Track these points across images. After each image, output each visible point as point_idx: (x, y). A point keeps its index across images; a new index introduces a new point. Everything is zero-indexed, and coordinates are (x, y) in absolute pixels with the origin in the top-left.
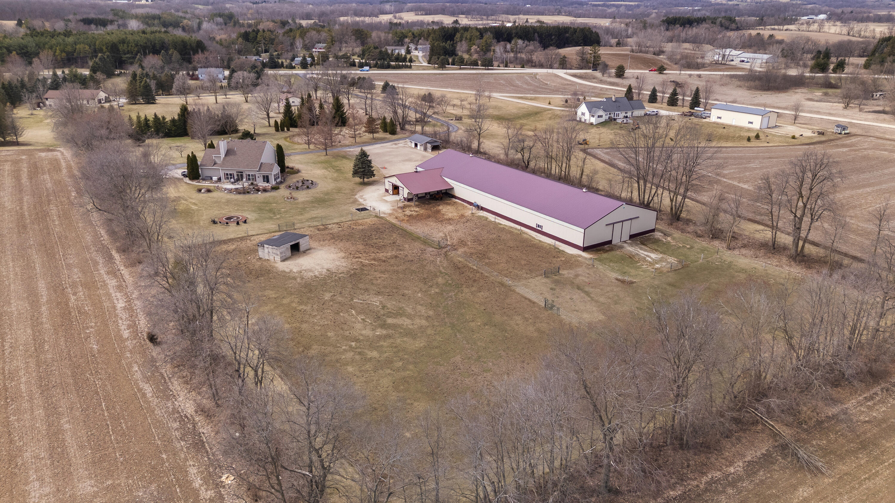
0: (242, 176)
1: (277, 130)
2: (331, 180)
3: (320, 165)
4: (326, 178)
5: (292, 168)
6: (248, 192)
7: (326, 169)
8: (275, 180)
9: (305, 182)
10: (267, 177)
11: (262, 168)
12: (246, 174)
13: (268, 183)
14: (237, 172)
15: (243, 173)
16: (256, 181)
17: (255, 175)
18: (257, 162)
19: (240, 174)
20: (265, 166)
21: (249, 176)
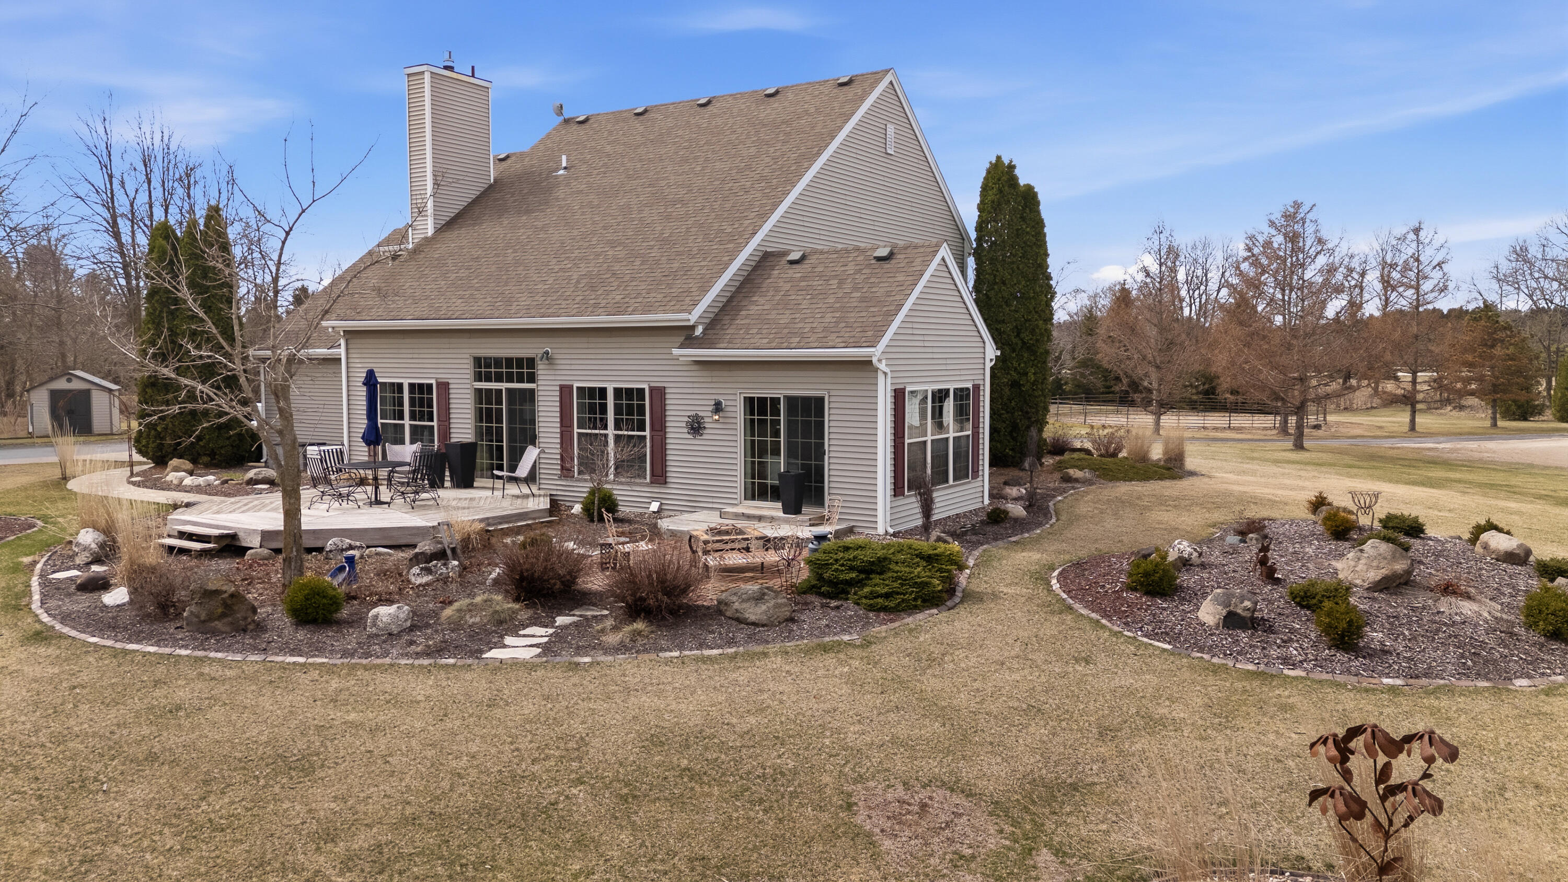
0: (523, 407)
5: (1101, 450)
6: (323, 615)
8: (909, 474)
10: (807, 416)
11: (762, 300)
12: (565, 391)
13: (798, 511)
14: (478, 361)
15: (532, 378)
16: (660, 477)
17: (659, 394)
18: (721, 243)
19: (504, 386)
20: (803, 279)
21: (592, 409)
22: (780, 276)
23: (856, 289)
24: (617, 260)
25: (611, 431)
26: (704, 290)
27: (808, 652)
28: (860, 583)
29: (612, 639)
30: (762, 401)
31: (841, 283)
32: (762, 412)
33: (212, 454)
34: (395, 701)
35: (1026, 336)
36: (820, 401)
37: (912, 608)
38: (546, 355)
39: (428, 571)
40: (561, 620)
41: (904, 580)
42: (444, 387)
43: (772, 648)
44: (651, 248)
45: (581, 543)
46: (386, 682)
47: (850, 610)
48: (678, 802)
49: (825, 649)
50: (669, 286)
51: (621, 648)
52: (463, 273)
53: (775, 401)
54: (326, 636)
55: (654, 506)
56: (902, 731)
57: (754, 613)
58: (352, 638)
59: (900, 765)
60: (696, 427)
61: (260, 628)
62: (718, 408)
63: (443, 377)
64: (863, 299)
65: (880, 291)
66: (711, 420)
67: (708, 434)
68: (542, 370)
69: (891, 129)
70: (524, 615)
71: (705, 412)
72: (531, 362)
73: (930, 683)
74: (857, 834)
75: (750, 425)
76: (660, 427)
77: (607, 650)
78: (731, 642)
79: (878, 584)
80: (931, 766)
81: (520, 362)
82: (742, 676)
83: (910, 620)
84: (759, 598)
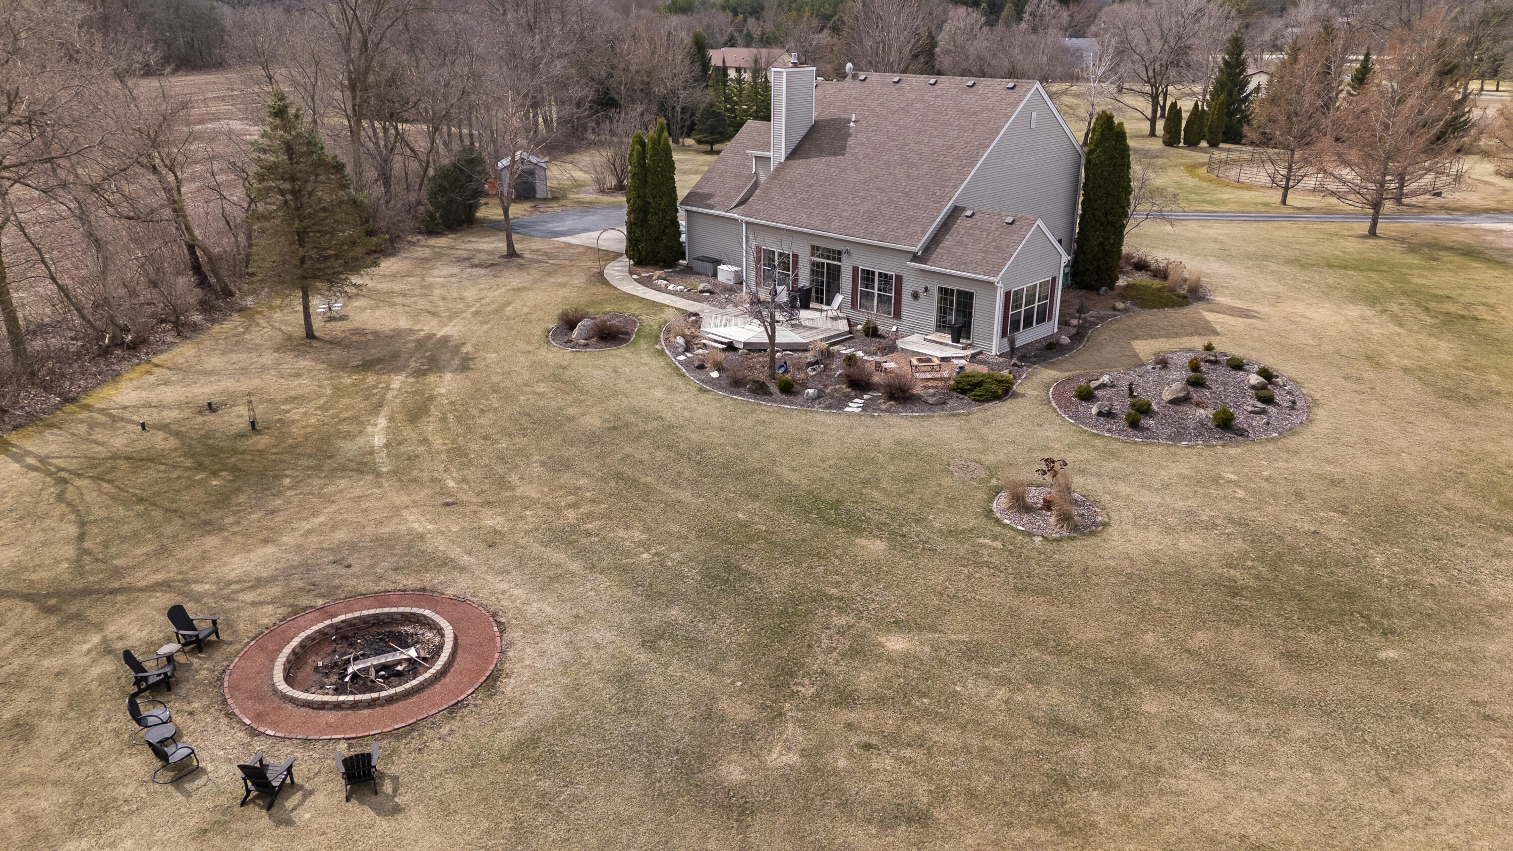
0: (834, 273)
1: (1171, 141)
2: (1411, 389)
3: (1332, 278)
4: (1374, 360)
5: (1161, 274)
6: (788, 389)
7: (1372, 300)
8: (1010, 326)
9: (1211, 375)
10: (966, 300)
11: (951, 239)
12: (855, 269)
13: (958, 342)
14: (813, 247)
15: (840, 260)
16: (898, 315)
17: (899, 279)
18: (933, 202)
19: (826, 261)
20: (971, 228)
21: (868, 279)
22: (961, 224)
23: (994, 240)
24: (882, 203)
25: (876, 291)
26: (924, 233)
27: (948, 416)
28: (971, 390)
29: (883, 407)
30: (946, 289)
31: (988, 235)
32: (946, 293)
33: (664, 261)
34: (823, 424)
35: (1110, 218)
36: (972, 294)
37: (988, 400)
38: (847, 252)
39: (814, 370)
40: (865, 397)
41: (987, 390)
42: (796, 256)
43: (936, 414)
44: (899, 197)
45: (866, 353)
46: (818, 417)
47: (967, 399)
48: (905, 460)
49: (954, 415)
50: (907, 227)
51: (887, 411)
52: (804, 195)
53: (952, 291)
54: (792, 398)
55: (894, 329)
56: (970, 446)
57: (931, 400)
58: (800, 399)
59: (965, 455)
60: (916, 296)
61: (770, 394)
62: (926, 290)
63: (796, 252)
64: (996, 247)
65: (1004, 243)
66: (922, 295)
67: (921, 300)
68: (844, 257)
69: (1034, 115)
70: (853, 394)
71: (921, 290)
72: (840, 253)
73: (984, 430)
74: (949, 471)
75: (940, 300)
76: (899, 292)
77: (882, 411)
78: (923, 411)
79: (978, 391)
80: (974, 456)
81: (834, 251)
82: (925, 424)
83: (986, 405)
84: (933, 395)
